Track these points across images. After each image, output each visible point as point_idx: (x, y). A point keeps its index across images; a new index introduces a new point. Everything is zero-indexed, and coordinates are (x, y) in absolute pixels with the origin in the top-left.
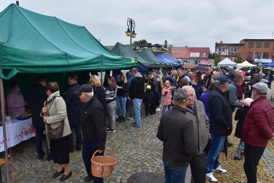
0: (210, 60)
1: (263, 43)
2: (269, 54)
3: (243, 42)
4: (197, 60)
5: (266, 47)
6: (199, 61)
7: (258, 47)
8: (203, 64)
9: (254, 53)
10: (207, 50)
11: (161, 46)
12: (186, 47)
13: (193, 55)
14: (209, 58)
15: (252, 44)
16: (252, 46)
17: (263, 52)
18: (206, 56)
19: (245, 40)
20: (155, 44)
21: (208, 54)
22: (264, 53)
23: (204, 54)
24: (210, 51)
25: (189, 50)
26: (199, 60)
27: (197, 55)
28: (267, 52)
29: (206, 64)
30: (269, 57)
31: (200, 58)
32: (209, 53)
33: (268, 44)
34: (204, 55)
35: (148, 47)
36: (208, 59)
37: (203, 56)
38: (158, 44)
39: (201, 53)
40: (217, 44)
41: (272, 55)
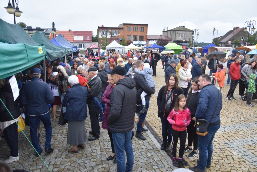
0: (94, 43)
1: (139, 27)
2: (144, 37)
3: (122, 26)
4: (81, 43)
5: (142, 31)
6: (83, 44)
7: (135, 31)
8: (91, 47)
9: (132, 36)
10: (89, 33)
11: (43, 30)
12: (70, 31)
13: (77, 38)
14: (92, 42)
15: (130, 28)
16: (130, 30)
17: (139, 35)
18: (90, 40)
19: (124, 24)
20: (36, 28)
21: (91, 37)
22: (140, 36)
23: (88, 37)
24: (93, 34)
25: (73, 34)
26: (83, 43)
27: (81, 38)
28: (142, 35)
29: (94, 47)
30: (144, 40)
31: (85, 41)
32: (92, 37)
33: (143, 28)
34: (88, 38)
35: (29, 31)
37: (87, 40)
38: (40, 28)
39: (85, 37)
40: (99, 28)
41: (146, 38)
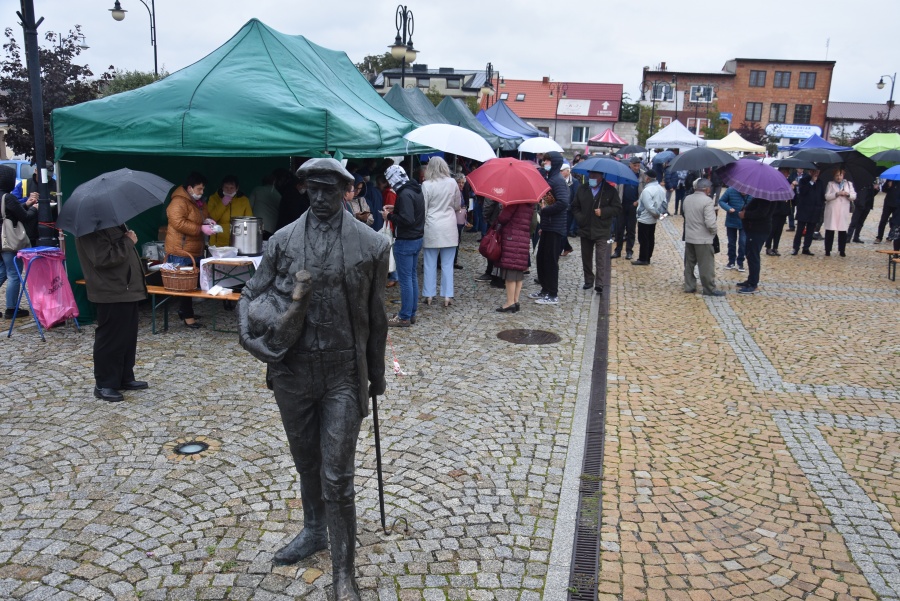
0: (623, 126)
1: (795, 72)
2: (813, 110)
3: (733, 69)
4: (579, 125)
5: (806, 87)
6: (587, 129)
7: (781, 86)
8: (600, 140)
9: (767, 107)
10: (614, 91)
11: (463, 76)
12: (546, 80)
13: (570, 107)
14: (621, 120)
15: (762, 76)
16: (761, 82)
17: (796, 101)
18: (610, 114)
19: (740, 62)
20: (441, 69)
21: (617, 105)
22: (797, 106)
23: (606, 105)
24: (624, 96)
25: (555, 92)
26: (588, 125)
27: (582, 107)
28: (808, 102)
29: (610, 141)
30: (811, 121)
31: (593, 119)
32: (622, 104)
33: (811, 77)
34: (605, 108)
35: (418, 79)
36: (616, 124)
37: (601, 113)
38: (451, 70)
39: (596, 103)
40: (647, 74)
41: (822, 113)
